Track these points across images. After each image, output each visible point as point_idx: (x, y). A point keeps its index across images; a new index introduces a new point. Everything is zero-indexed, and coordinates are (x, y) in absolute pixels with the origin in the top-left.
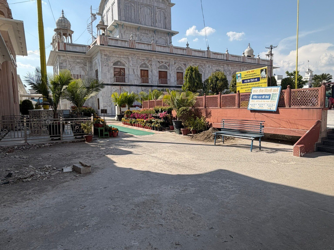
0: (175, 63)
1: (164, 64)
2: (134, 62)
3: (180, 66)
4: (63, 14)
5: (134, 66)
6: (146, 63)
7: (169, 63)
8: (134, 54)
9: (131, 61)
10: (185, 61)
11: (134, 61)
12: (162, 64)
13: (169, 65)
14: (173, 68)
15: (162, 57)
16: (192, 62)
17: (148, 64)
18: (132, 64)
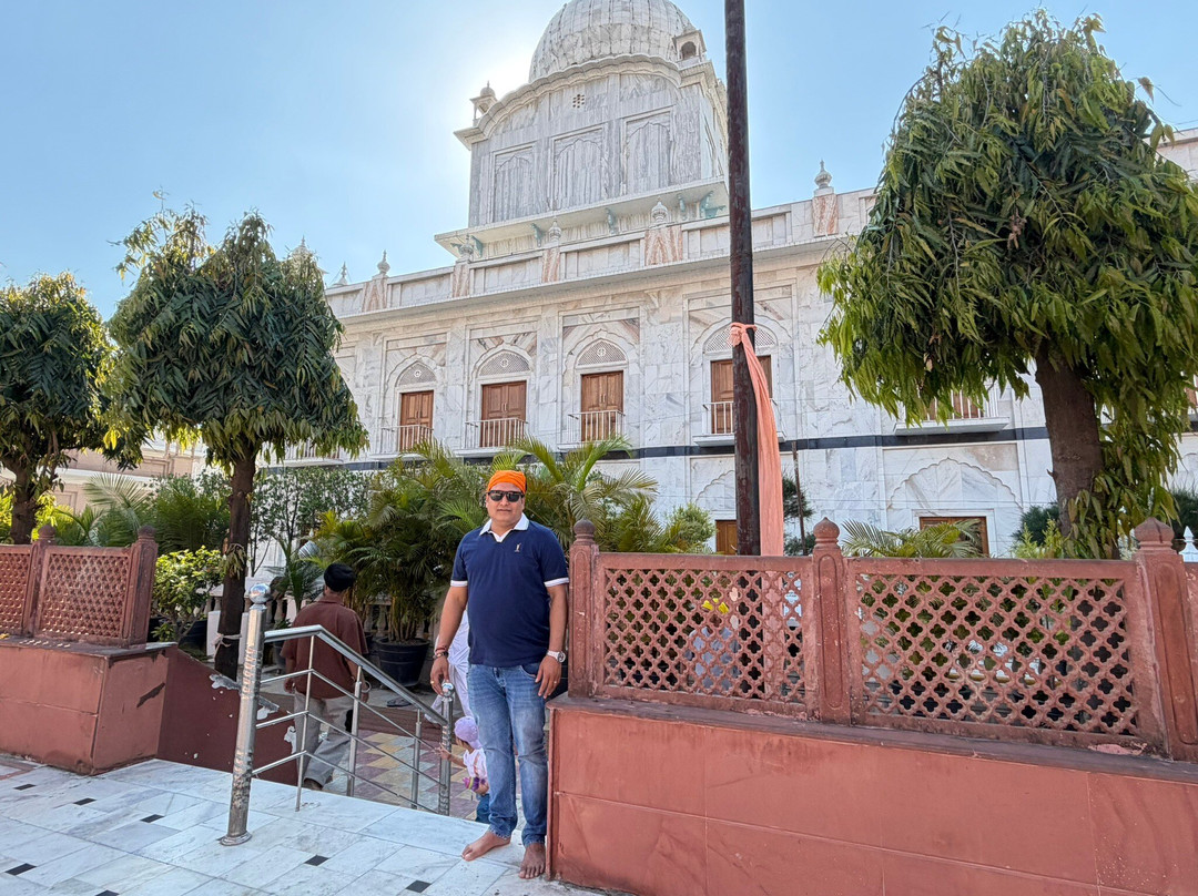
0: (567, 330)
1: (507, 347)
2: (373, 368)
3: (603, 335)
4: (344, 274)
5: (369, 385)
6: (425, 360)
7: (532, 335)
8: (376, 335)
9: (361, 364)
10: (633, 301)
11: (372, 365)
12: (500, 348)
13: (532, 350)
14: (551, 358)
15: (496, 318)
16: (678, 299)
17: (432, 365)
18: (366, 377)
